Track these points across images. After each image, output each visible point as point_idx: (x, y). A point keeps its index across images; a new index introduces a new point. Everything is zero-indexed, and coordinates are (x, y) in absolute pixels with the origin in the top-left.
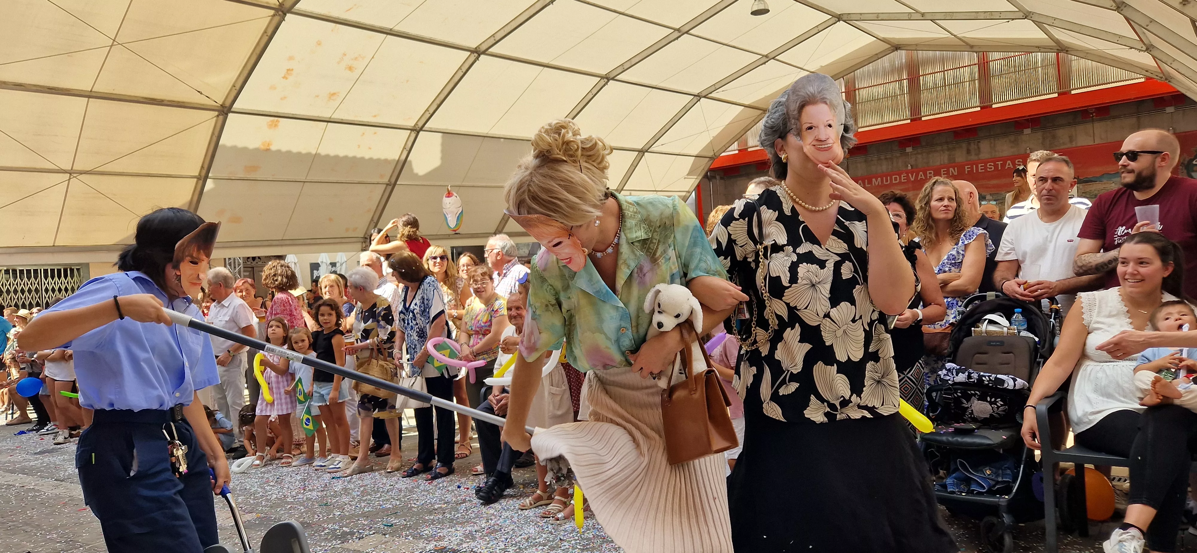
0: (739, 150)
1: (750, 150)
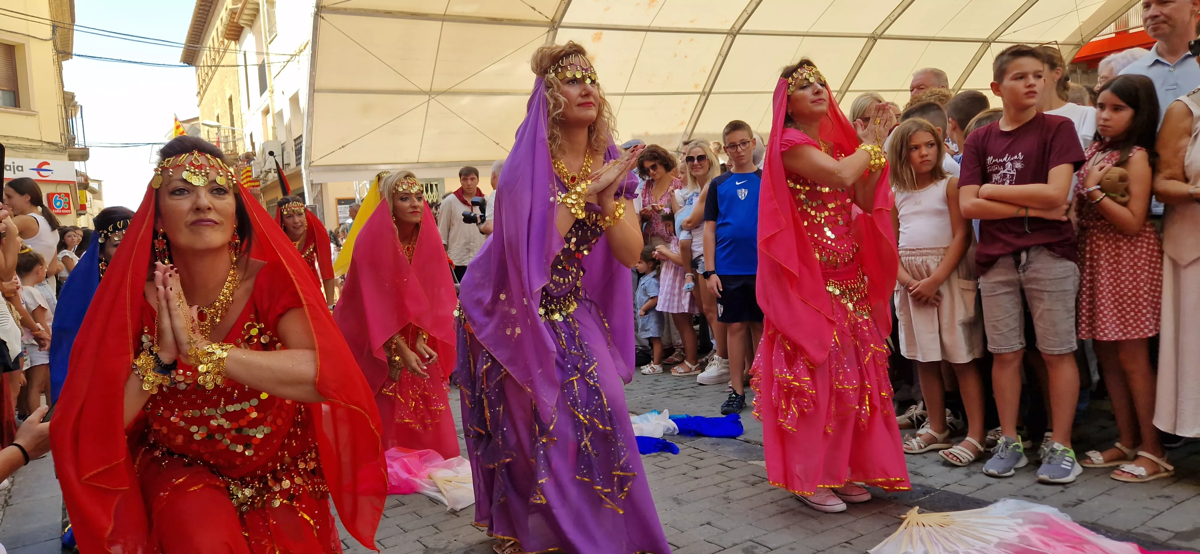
0: (1116, 33)
1: (1131, 31)
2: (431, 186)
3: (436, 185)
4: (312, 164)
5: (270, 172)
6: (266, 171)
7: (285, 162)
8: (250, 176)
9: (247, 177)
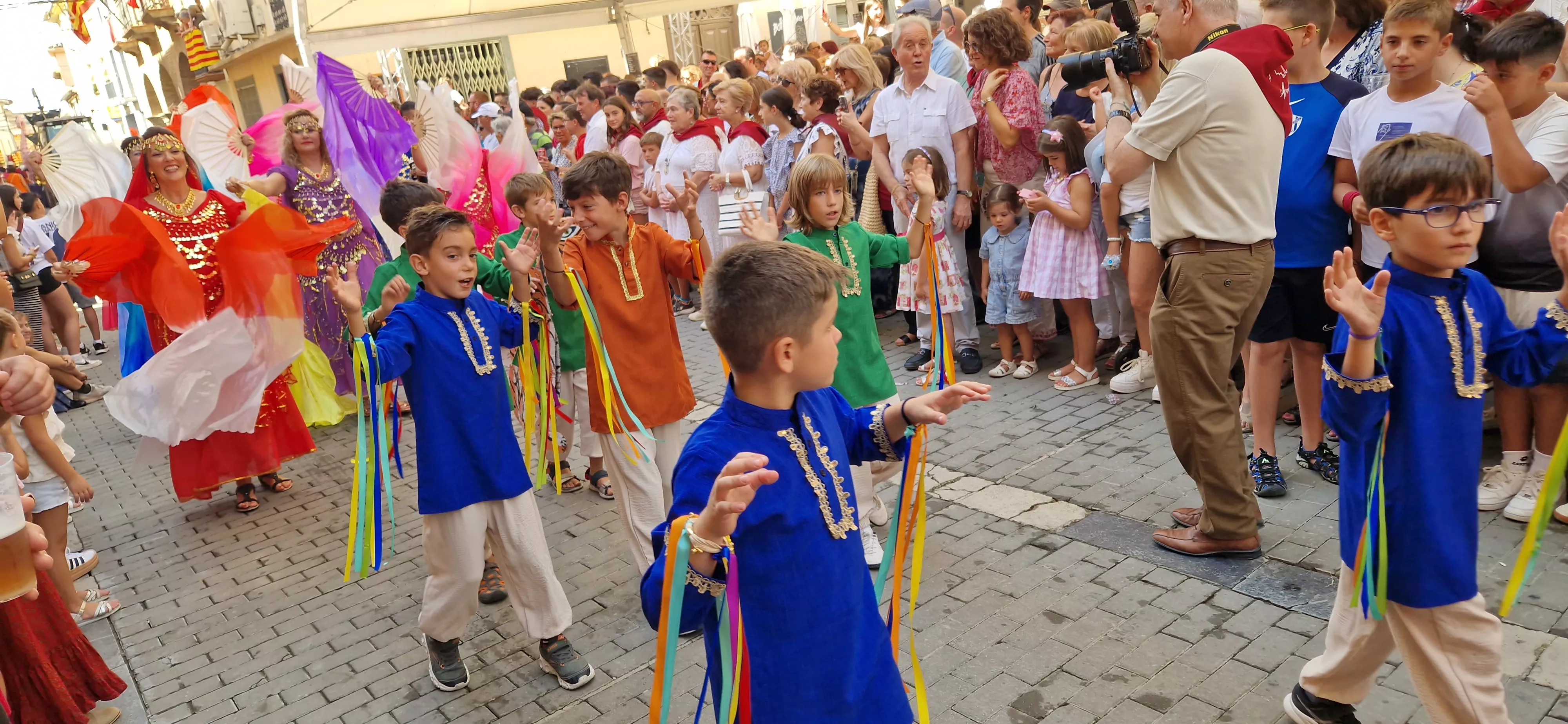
2: (490, 46)
3: (497, 45)
4: (311, 30)
5: (236, 39)
6: (228, 38)
7: (257, 23)
8: (202, 44)
9: (196, 45)
